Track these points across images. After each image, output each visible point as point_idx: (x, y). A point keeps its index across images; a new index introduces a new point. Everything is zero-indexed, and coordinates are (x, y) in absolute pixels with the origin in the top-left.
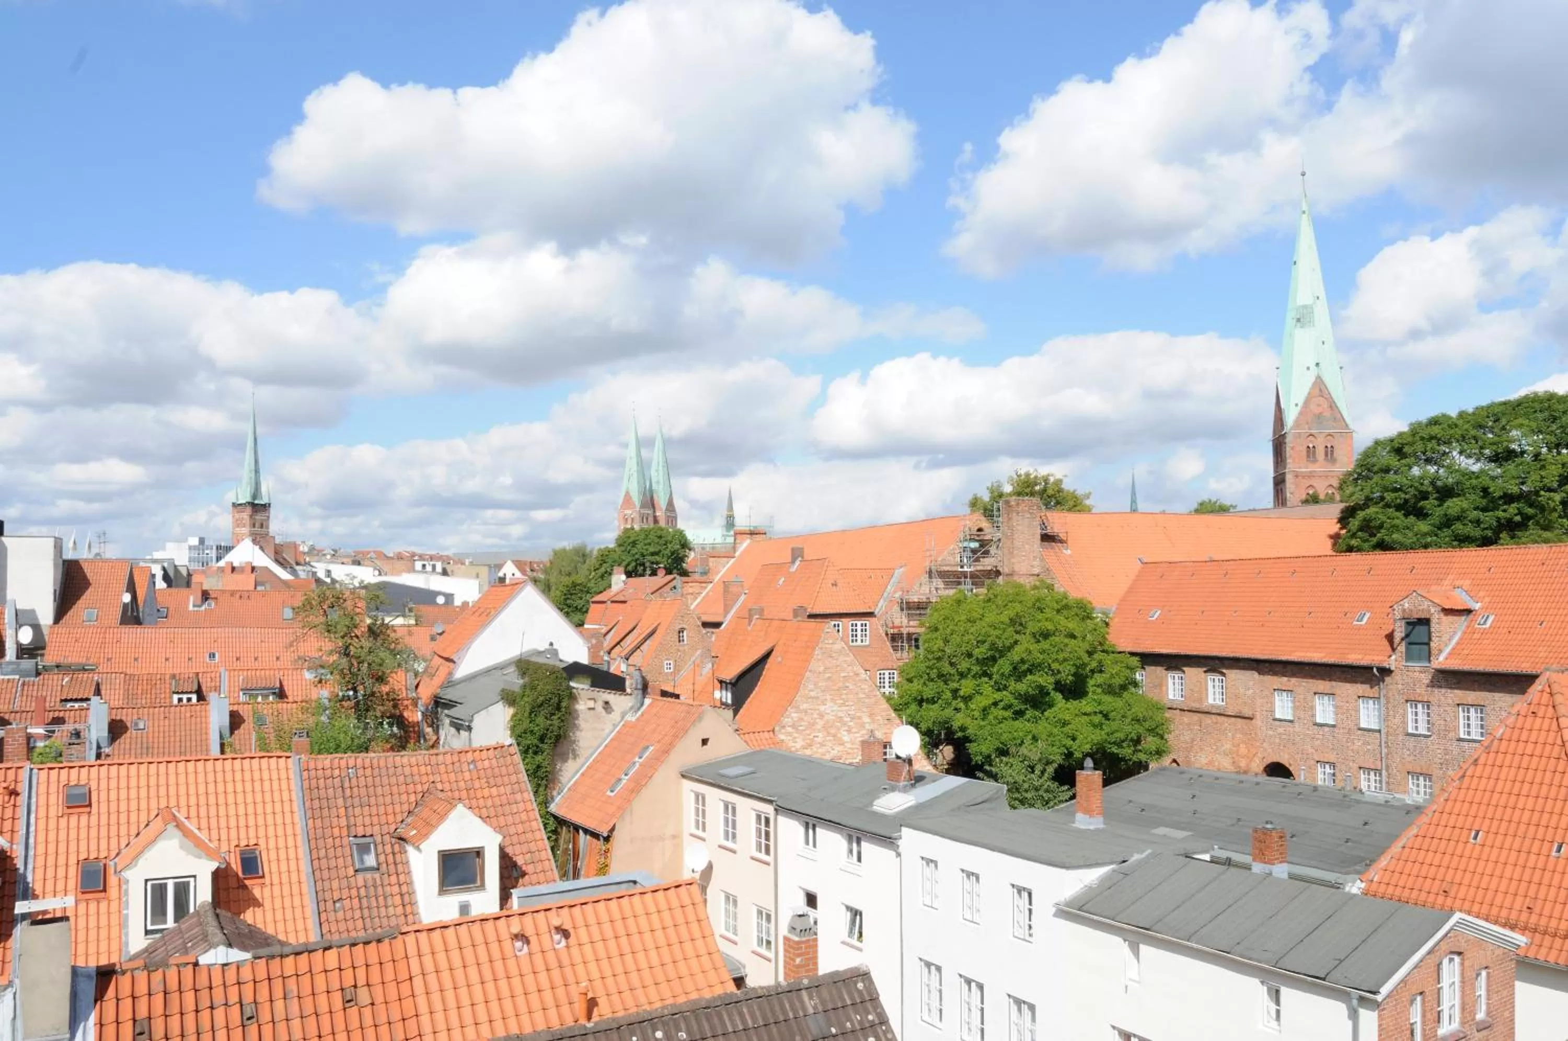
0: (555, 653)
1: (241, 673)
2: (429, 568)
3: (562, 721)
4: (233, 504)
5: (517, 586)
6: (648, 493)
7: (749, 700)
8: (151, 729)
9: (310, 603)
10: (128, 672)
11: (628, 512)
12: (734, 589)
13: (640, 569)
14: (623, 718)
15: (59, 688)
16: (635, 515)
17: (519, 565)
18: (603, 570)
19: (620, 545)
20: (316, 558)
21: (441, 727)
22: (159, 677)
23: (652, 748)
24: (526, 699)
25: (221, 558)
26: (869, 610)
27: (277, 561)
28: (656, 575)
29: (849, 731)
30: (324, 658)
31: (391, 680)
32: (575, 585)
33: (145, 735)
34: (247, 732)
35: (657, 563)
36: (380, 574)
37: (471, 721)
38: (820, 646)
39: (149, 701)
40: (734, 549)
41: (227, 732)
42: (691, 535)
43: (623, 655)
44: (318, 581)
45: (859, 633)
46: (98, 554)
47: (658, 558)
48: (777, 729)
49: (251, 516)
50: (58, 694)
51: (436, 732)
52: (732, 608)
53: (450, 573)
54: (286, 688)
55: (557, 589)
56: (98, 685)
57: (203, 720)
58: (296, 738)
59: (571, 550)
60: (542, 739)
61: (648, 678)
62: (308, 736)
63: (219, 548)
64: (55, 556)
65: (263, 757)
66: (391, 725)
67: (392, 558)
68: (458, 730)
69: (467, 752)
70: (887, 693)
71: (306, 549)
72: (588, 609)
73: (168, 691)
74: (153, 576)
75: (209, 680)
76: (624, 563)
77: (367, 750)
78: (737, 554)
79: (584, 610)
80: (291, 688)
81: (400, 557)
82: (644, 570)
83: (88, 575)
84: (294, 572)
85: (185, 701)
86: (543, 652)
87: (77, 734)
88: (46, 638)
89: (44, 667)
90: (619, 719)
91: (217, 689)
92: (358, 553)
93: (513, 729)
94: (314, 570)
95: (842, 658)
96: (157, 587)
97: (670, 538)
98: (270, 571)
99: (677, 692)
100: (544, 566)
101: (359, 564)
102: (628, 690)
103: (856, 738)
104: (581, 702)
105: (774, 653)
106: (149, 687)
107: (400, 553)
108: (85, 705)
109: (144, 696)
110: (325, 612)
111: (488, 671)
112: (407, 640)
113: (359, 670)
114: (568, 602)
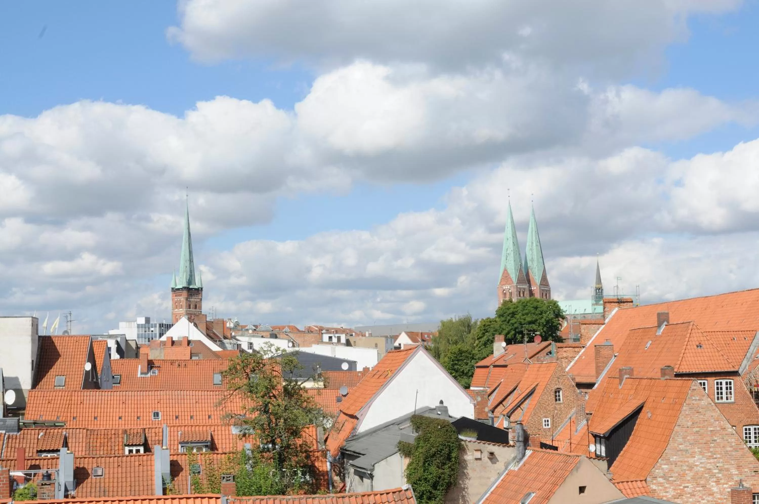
0: (445, 410)
1: (179, 428)
2: (335, 340)
3: (453, 470)
4: (173, 289)
5: (410, 351)
6: (523, 270)
7: (622, 452)
8: (107, 476)
9: (235, 368)
10: (89, 428)
11: (506, 287)
12: (605, 352)
13: (519, 337)
14: (506, 469)
15: (36, 441)
16: (513, 290)
17: (412, 335)
18: (485, 338)
19: (500, 316)
20: (240, 333)
21: (347, 475)
22: (113, 432)
23: (533, 495)
24: (420, 450)
25: (163, 334)
26: (732, 370)
27: (209, 336)
28: (533, 342)
29: (718, 482)
30: (247, 416)
31: (304, 434)
32: (461, 352)
33: (102, 481)
34: (184, 478)
35: (534, 331)
36: (293, 346)
37: (373, 470)
38: (687, 402)
39: (105, 452)
40: (604, 317)
41: (168, 478)
42: (563, 305)
43: (505, 413)
44: (242, 351)
45: (724, 391)
46: (66, 332)
47: (534, 327)
48: (648, 479)
49: (187, 299)
50: (35, 445)
51: (343, 480)
52: (603, 370)
53: (352, 343)
54: (216, 441)
55: (445, 356)
56: (66, 438)
57: (149, 468)
58: (224, 482)
59: (457, 322)
60: (435, 486)
61: (529, 432)
62: (234, 480)
63: (161, 325)
64: (32, 332)
65: (197, 498)
66: (304, 474)
67: (304, 332)
68: (361, 478)
69: (369, 495)
70: (753, 447)
71: (232, 325)
72: (473, 374)
73: (121, 444)
74: (109, 349)
75: (154, 434)
76: (505, 332)
77: (284, 493)
78: (607, 321)
79: (470, 374)
80: (220, 441)
81: (310, 331)
82: (523, 337)
83: (58, 348)
84: (222, 345)
85: (134, 452)
86: (435, 409)
87: (48, 476)
88: (27, 400)
89: (24, 423)
90: (503, 468)
91: (161, 442)
92: (274, 328)
93: (409, 477)
94: (239, 343)
95: (709, 414)
96: (112, 358)
97: (544, 308)
98: (204, 344)
99: (555, 444)
100: (433, 336)
101: (276, 337)
102: (511, 443)
103: (724, 489)
104: (469, 453)
105: (644, 409)
106: (106, 440)
107: (310, 327)
108: (55, 455)
109: (102, 448)
110: (248, 375)
111: (386, 427)
112: (317, 399)
113: (277, 425)
114: (456, 367)
